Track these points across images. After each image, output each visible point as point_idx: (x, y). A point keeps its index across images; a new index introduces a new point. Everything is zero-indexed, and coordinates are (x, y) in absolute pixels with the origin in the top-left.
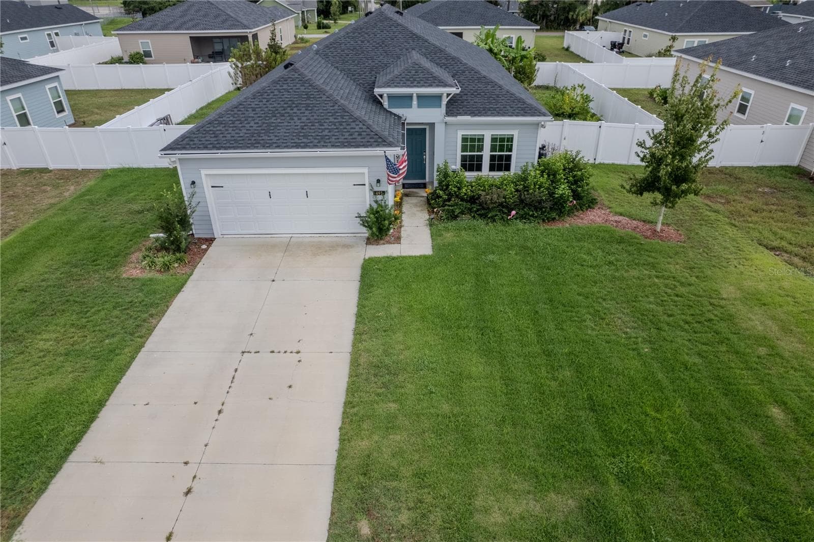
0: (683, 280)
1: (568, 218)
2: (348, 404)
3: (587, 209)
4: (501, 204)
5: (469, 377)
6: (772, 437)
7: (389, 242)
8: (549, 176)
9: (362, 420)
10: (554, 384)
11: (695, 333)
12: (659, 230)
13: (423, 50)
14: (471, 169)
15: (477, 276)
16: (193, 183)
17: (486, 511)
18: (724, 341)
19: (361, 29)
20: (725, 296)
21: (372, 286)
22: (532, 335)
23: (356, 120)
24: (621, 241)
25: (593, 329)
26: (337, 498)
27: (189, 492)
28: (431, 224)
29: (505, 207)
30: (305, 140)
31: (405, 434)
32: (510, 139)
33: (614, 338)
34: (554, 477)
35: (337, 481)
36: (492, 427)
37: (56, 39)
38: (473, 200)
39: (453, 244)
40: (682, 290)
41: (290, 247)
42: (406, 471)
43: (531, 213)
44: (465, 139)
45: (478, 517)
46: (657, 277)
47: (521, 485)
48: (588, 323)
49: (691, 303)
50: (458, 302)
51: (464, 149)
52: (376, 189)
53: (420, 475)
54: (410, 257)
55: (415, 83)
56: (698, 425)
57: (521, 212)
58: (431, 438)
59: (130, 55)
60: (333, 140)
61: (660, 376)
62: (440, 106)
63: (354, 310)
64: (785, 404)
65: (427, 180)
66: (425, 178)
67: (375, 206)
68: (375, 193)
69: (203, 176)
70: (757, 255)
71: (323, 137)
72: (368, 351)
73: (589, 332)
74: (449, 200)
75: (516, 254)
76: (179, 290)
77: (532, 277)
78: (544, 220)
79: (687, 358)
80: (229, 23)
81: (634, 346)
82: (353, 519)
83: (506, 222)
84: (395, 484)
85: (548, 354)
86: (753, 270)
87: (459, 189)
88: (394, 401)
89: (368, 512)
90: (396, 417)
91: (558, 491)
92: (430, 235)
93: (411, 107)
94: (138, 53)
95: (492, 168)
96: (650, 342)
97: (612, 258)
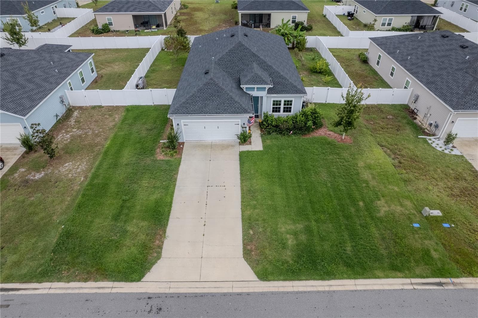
0: (347, 160)
1: (312, 133)
2: (242, 202)
3: (319, 128)
4: (287, 129)
5: (276, 194)
6: (358, 210)
7: (247, 144)
8: (305, 116)
9: (247, 206)
10: (300, 196)
11: (346, 179)
12: (343, 138)
13: (258, 62)
14: (276, 111)
15: (278, 159)
16: (178, 124)
17: (281, 228)
18: (354, 182)
19: (232, 50)
20: (359, 166)
21: (244, 163)
22: (295, 180)
23: (236, 102)
24: (329, 143)
25: (314, 178)
26: (243, 226)
27: (205, 225)
28: (262, 136)
29: (288, 130)
30: (219, 111)
31: (259, 210)
32: (291, 101)
33: (320, 181)
34: (298, 220)
35: (243, 222)
36: (283, 208)
37: (56, 10)
38: (277, 126)
39: (270, 145)
40: (346, 164)
41: (212, 146)
42: (260, 219)
43: (298, 132)
44: (274, 101)
45: (279, 229)
46: (338, 159)
47: (289, 222)
48: (313, 176)
49: (347, 169)
50: (272, 169)
51: (274, 105)
52: (243, 126)
53: (264, 220)
54: (256, 151)
55: (256, 83)
56: (339, 207)
57: (294, 132)
58: (266, 211)
59: (103, 26)
60: (229, 110)
61: (331, 193)
62: (265, 91)
63: (239, 172)
64: (364, 201)
65: (259, 114)
66: (258, 113)
67: (243, 132)
68: (243, 127)
69: (182, 122)
70: (375, 149)
71: (225, 109)
72: (245, 186)
73: (313, 179)
74: (268, 126)
75: (292, 150)
76: (179, 164)
77: (297, 159)
78: (302, 135)
79: (341, 187)
80: (152, 8)
81: (326, 184)
82: (248, 230)
83: (289, 136)
84: (258, 222)
85: (299, 186)
86: (372, 155)
87: (272, 122)
88: (255, 201)
89: (252, 229)
90: (256, 205)
91: (299, 224)
92: (261, 141)
93: (254, 91)
94: (106, 24)
95: (284, 111)
96: (331, 182)
97: (324, 151)
